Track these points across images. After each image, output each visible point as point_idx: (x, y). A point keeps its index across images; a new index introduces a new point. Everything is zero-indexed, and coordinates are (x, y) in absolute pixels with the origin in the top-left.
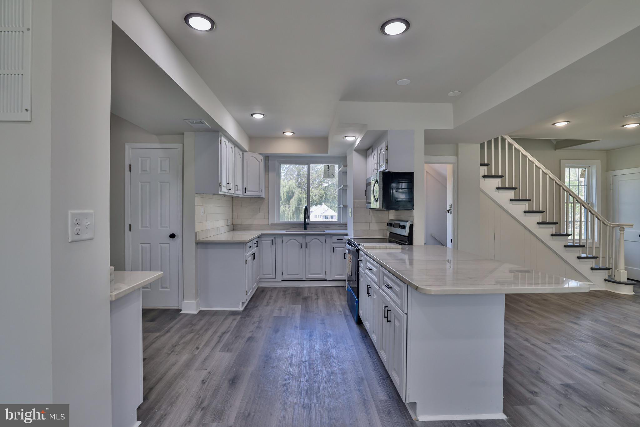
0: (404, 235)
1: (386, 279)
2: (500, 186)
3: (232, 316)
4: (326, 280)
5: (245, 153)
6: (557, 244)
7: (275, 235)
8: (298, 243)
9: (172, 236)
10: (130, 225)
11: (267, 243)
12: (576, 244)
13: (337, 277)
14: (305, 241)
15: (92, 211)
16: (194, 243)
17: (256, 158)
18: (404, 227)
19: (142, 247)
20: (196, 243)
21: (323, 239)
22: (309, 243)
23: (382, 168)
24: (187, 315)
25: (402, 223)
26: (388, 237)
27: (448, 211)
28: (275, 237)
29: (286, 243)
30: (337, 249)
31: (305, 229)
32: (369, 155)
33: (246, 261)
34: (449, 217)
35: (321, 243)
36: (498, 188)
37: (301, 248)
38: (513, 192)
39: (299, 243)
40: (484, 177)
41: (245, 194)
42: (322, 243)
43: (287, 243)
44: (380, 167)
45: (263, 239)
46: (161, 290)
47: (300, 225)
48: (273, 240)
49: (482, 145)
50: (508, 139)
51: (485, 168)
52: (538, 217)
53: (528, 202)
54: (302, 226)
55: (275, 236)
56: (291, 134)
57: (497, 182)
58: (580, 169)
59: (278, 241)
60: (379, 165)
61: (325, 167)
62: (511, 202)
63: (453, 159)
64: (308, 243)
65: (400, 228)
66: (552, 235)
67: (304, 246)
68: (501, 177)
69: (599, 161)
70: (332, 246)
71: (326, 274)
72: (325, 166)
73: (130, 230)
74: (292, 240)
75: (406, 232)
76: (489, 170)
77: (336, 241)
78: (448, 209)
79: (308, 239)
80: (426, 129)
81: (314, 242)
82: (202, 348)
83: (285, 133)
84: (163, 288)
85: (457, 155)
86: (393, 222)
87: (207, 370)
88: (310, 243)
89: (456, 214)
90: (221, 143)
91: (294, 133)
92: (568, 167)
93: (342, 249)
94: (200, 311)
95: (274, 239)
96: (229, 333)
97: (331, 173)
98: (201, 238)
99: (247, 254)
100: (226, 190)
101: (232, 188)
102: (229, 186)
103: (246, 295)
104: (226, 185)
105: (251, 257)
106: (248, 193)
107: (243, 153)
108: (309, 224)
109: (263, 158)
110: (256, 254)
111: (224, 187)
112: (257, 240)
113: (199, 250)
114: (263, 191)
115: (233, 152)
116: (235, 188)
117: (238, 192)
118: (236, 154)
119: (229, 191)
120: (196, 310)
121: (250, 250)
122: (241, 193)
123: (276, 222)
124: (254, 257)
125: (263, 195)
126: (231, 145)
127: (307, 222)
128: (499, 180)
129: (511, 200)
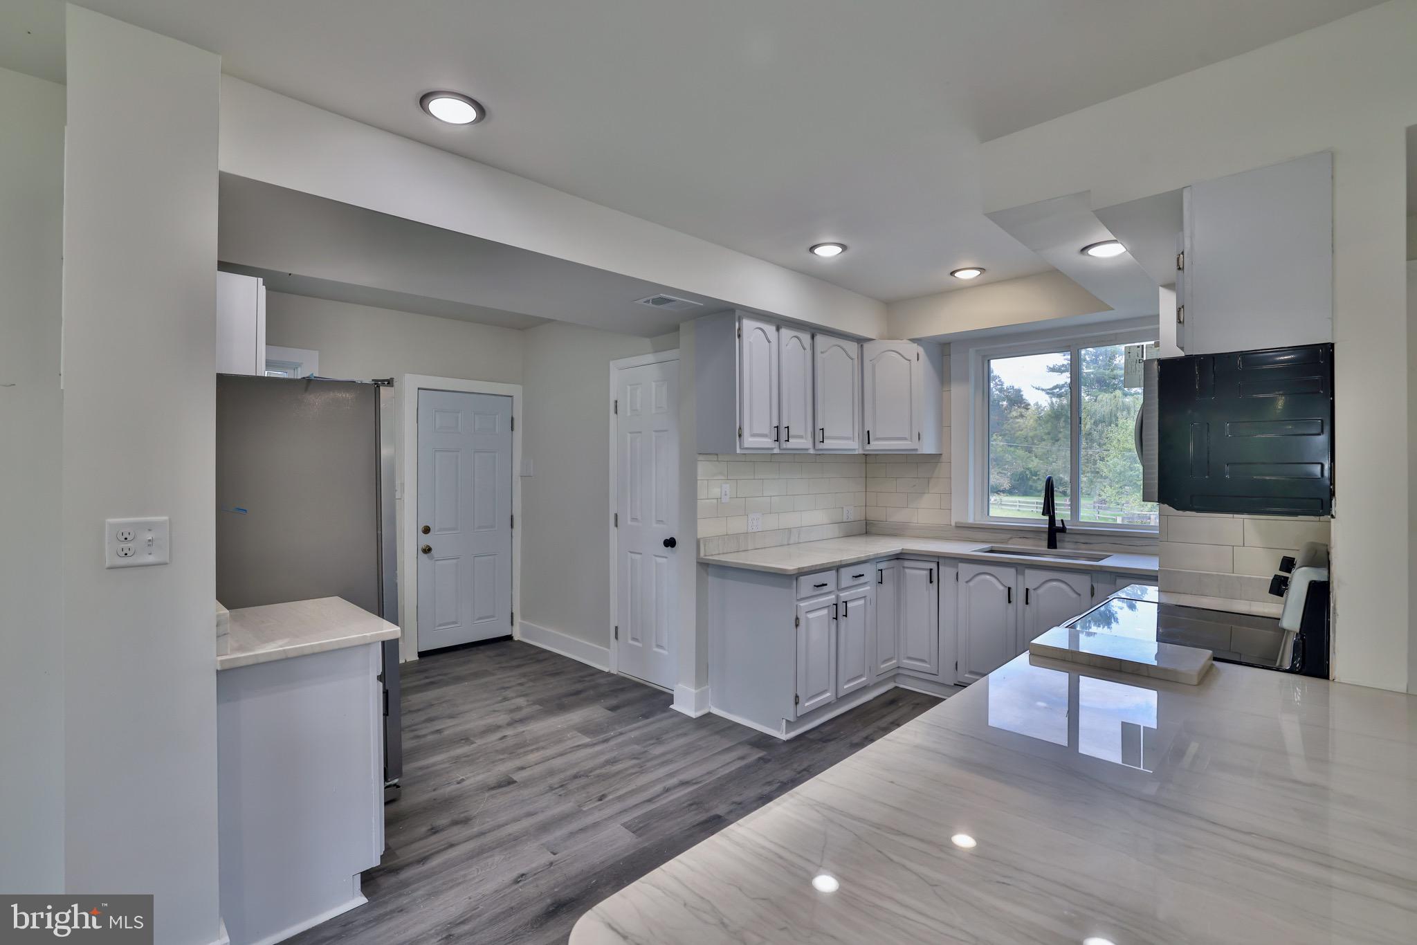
3: (749, 747)
5: (866, 346)
7: (939, 557)
8: (1001, 588)
9: (670, 543)
10: (616, 516)
11: (916, 574)
14: (1024, 583)
15: (166, 518)
16: (695, 563)
17: (900, 354)
19: (632, 560)
20: (698, 563)
21: (1083, 583)
22: (1035, 590)
24: (678, 714)
28: (938, 563)
29: (967, 582)
31: (1052, 544)
33: (797, 619)
37: (1008, 601)
39: (1004, 587)
41: (868, 447)
42: (1078, 595)
43: (971, 584)
45: (907, 564)
46: (655, 649)
47: (1036, 532)
48: (932, 570)
55: (939, 559)
56: (972, 274)
59: (947, 572)
61: (1128, 352)
64: (1031, 593)
67: (1018, 596)
72: (1130, 347)
73: (617, 525)
74: (985, 578)
79: (1031, 578)
81: (1049, 590)
82: (613, 799)
83: (957, 274)
84: (658, 646)
87: (557, 855)
88: (1040, 591)
90: (740, 336)
91: (981, 269)
94: (709, 715)
95: (934, 566)
96: (696, 787)
99: (802, 604)
100: (768, 442)
101: (801, 437)
102: (780, 433)
103: (797, 703)
104: (766, 431)
105: (825, 612)
106: (876, 445)
107: (862, 346)
108: (1063, 530)
109: (921, 350)
110: (862, 602)
111: (756, 437)
112: (881, 566)
113: (710, 579)
114: (924, 436)
115: (804, 349)
116: (818, 434)
117: (829, 444)
118: (822, 353)
119: (785, 445)
120: (696, 710)
121: (818, 592)
122: (853, 445)
123: (971, 519)
124: (842, 611)
125: (928, 447)
126: (796, 333)
127: (1059, 524)
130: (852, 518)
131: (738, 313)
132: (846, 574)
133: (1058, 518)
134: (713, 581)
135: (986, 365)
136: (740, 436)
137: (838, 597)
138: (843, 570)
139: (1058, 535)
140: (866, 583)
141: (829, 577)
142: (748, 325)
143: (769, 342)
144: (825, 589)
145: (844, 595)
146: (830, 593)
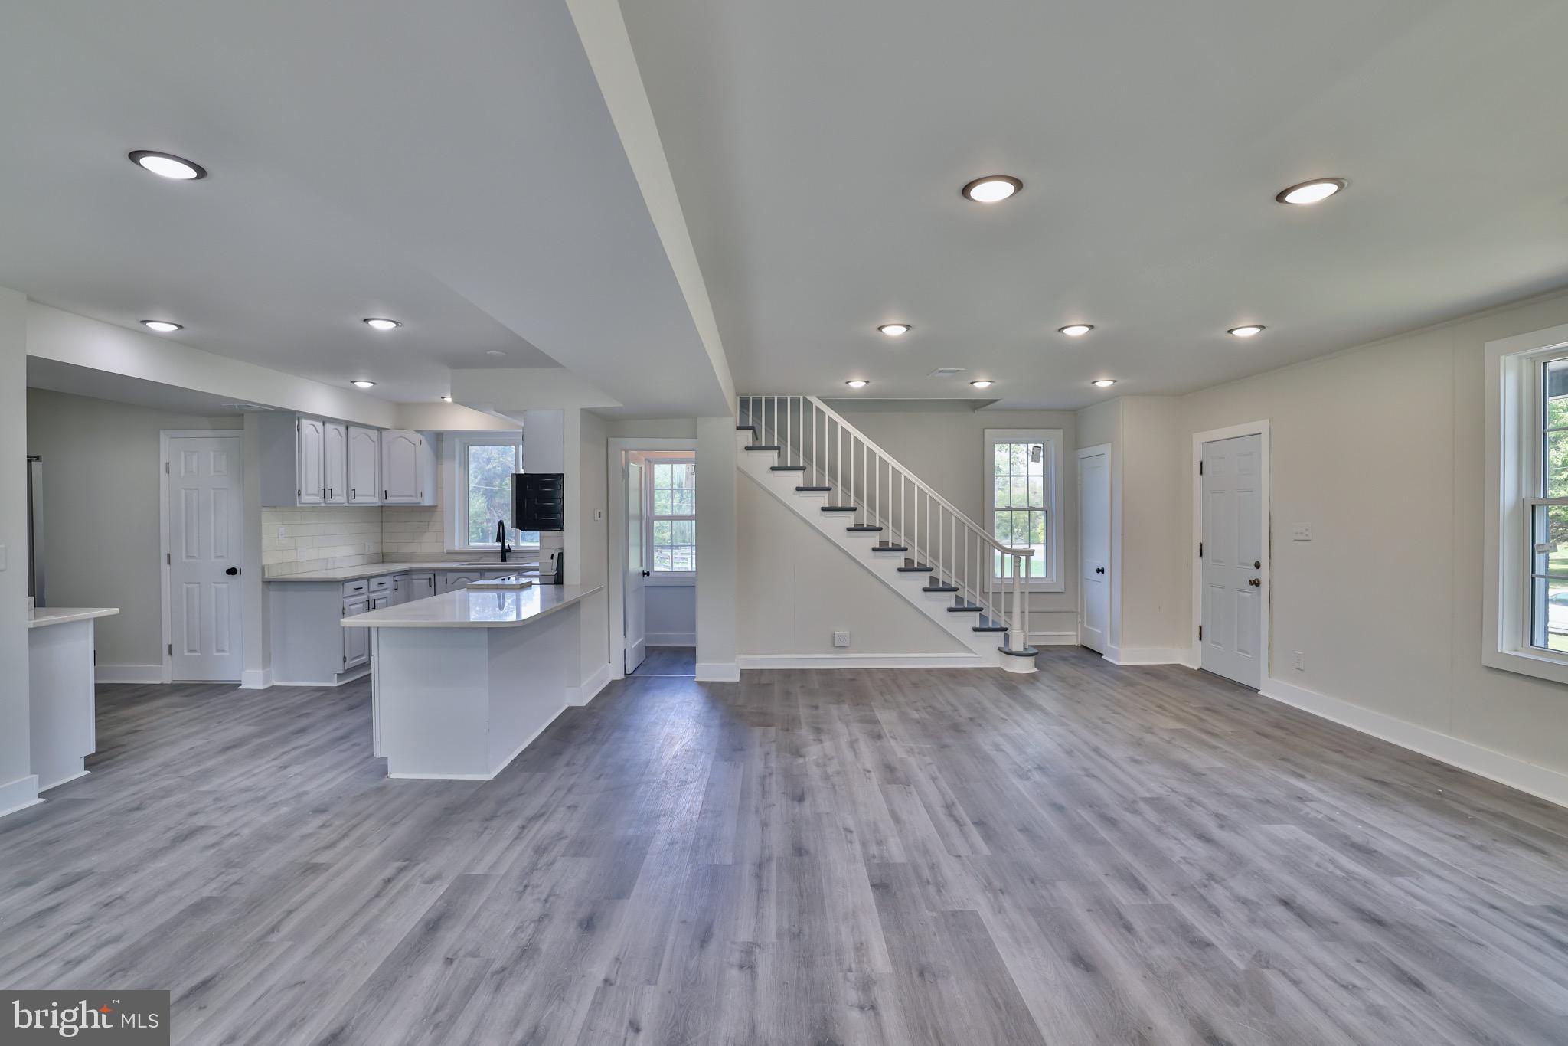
2: (802, 485)
5: (384, 434)
6: (911, 587)
7: (434, 570)
9: (232, 572)
10: (169, 555)
11: (420, 582)
12: (943, 587)
16: (261, 583)
17: (408, 440)
19: (187, 589)
20: (263, 582)
24: (247, 690)
28: (437, 574)
29: (453, 583)
31: (503, 559)
33: (344, 609)
36: (798, 489)
38: (825, 495)
41: (386, 501)
43: (456, 583)
45: (414, 576)
46: (216, 654)
47: (495, 553)
48: (431, 579)
50: (817, 403)
51: (774, 453)
52: (872, 539)
53: (853, 512)
55: (435, 572)
57: (797, 478)
58: (1031, 446)
59: (440, 579)
62: (823, 512)
63: (689, 443)
66: (900, 570)
68: (804, 469)
69: (1061, 432)
73: (169, 563)
74: (462, 579)
76: (783, 457)
84: (219, 651)
85: (695, 436)
90: (298, 430)
92: (1000, 443)
94: (272, 687)
98: (274, 574)
99: (348, 600)
100: (318, 499)
101: (339, 495)
102: (326, 493)
103: (344, 662)
104: (316, 492)
105: (361, 606)
106: (391, 500)
107: (381, 433)
108: (509, 550)
109: (423, 439)
110: (384, 600)
111: (310, 496)
112: (396, 578)
113: (271, 593)
114: (425, 495)
115: (341, 437)
116: (350, 493)
117: (358, 499)
118: (354, 438)
119: (329, 501)
120: (264, 684)
121: (357, 593)
122: (375, 501)
123: (457, 547)
124: (372, 605)
125: (427, 501)
126: (336, 427)
127: (507, 548)
128: (800, 474)
129: (824, 509)
130: (372, 551)
131: (297, 415)
132: (374, 582)
133: (506, 544)
134: (274, 595)
135: (466, 449)
136: (299, 495)
137: (369, 597)
138: (372, 580)
139: (507, 554)
140: (386, 589)
141: (363, 584)
142: (305, 424)
143: (318, 433)
144: (361, 591)
145: (373, 596)
146: (364, 594)
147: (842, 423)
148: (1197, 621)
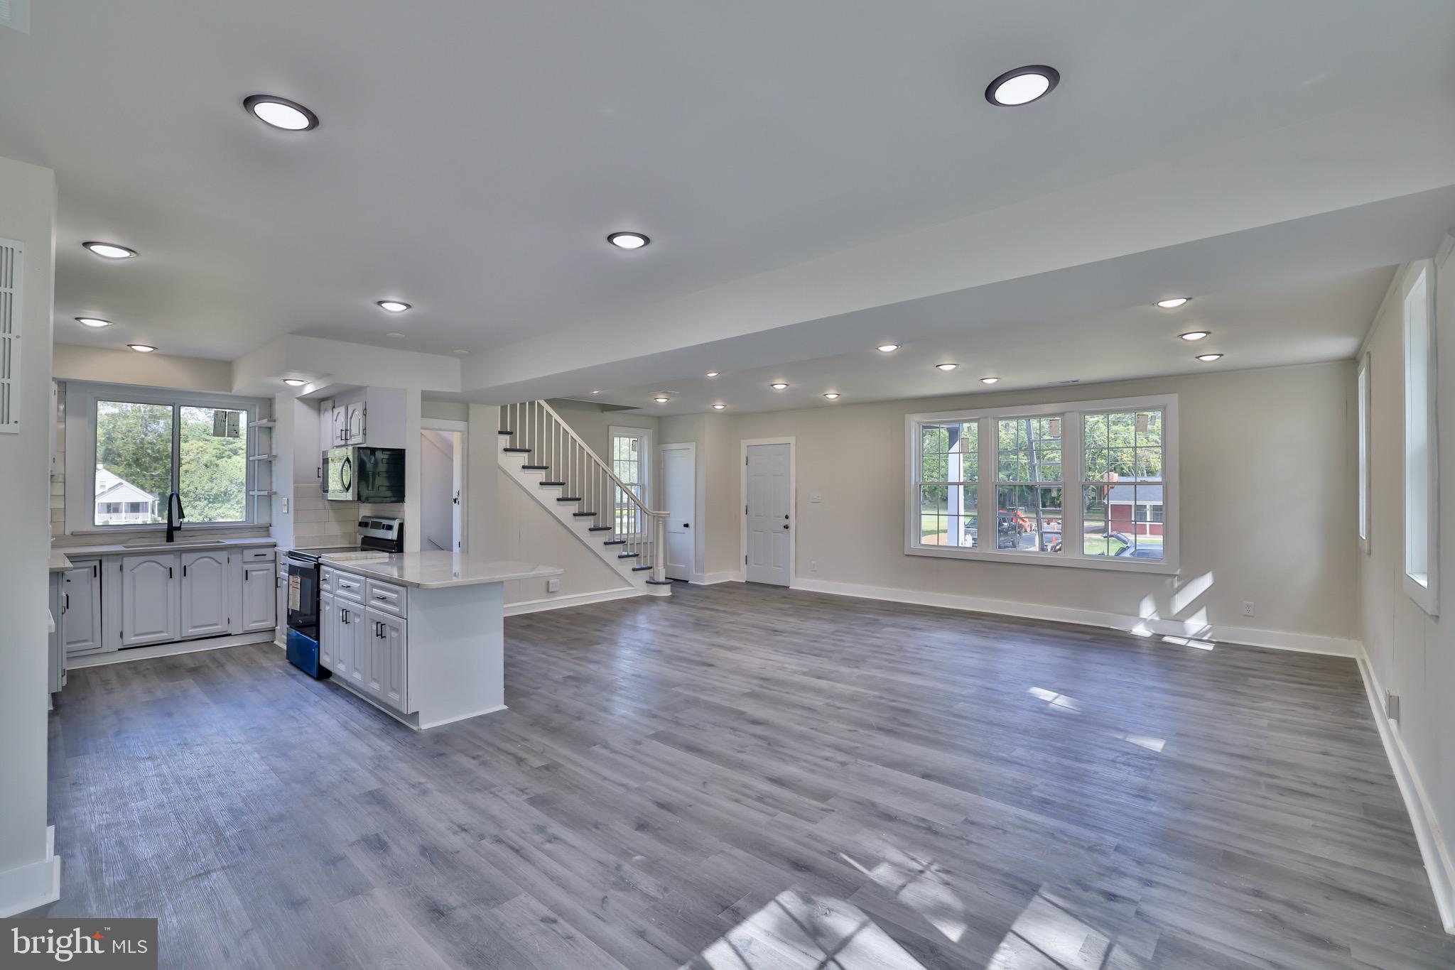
0: (390, 538)
1: (377, 591)
2: (526, 464)
4: (230, 635)
6: (596, 541)
7: (101, 555)
8: (162, 569)
11: (81, 573)
12: (617, 540)
13: (254, 626)
14: (179, 563)
18: (390, 528)
21: (222, 556)
22: (189, 566)
23: (357, 440)
25: (385, 522)
26: (359, 545)
27: (455, 501)
28: (101, 561)
29: (132, 569)
30: (254, 573)
31: (170, 538)
32: (326, 410)
34: (457, 509)
35: (216, 565)
36: (524, 467)
37: (171, 577)
38: (543, 472)
39: (165, 568)
40: (506, 450)
42: (220, 563)
43: (135, 571)
44: (351, 437)
48: (95, 567)
49: (504, 409)
50: (538, 400)
51: (507, 437)
52: (574, 507)
53: (561, 486)
54: (160, 534)
55: (101, 558)
56: (148, 349)
57: (523, 459)
58: (632, 440)
59: (110, 568)
60: (350, 434)
61: (216, 414)
62: (541, 486)
63: (461, 425)
64: (186, 567)
65: (383, 528)
66: (590, 530)
67: (177, 572)
68: (529, 451)
69: (651, 431)
70: (242, 568)
71: (229, 622)
72: (217, 411)
74: (145, 564)
75: (392, 535)
76: (513, 441)
77: (253, 559)
78: (454, 498)
79: (187, 559)
80: (424, 389)
81: (199, 564)
83: (134, 347)
85: (467, 420)
86: (370, 521)
88: (191, 566)
89: (466, 506)
91: (155, 348)
92: (617, 436)
93: (265, 572)
95: (97, 564)
97: (231, 426)
128: (526, 455)
129: (541, 484)
147: (555, 416)
148: (744, 552)
